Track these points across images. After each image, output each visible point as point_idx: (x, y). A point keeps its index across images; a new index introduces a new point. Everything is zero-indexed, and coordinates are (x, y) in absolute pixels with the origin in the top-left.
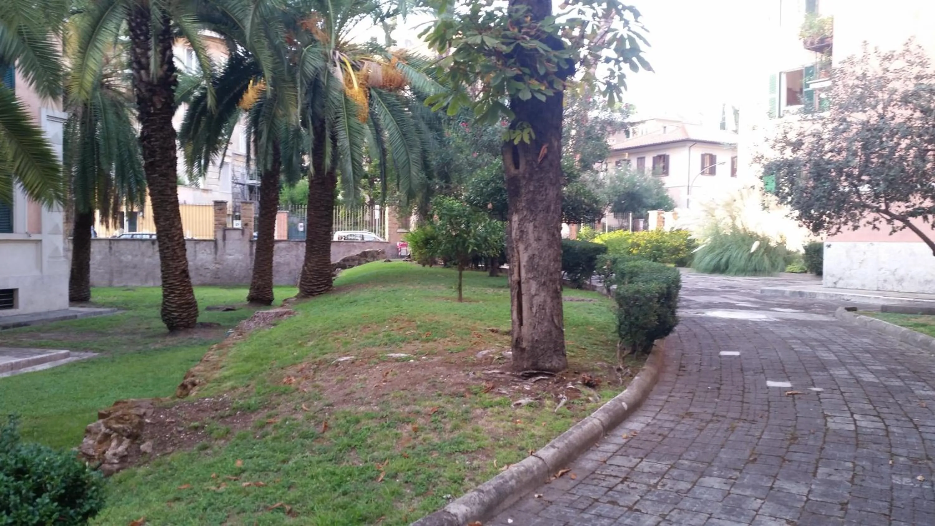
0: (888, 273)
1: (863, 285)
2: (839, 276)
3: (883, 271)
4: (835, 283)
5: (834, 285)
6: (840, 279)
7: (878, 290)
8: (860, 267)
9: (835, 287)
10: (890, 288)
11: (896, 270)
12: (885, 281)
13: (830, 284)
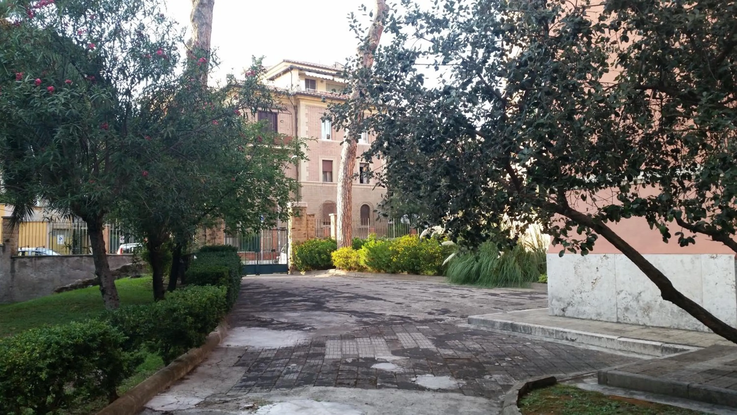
0: (630, 298)
1: (599, 314)
2: (567, 301)
3: (622, 295)
4: (563, 310)
5: (562, 313)
6: (569, 304)
7: (618, 322)
8: (593, 289)
9: (564, 316)
10: (633, 320)
11: (640, 293)
12: (627, 309)
13: (557, 312)
